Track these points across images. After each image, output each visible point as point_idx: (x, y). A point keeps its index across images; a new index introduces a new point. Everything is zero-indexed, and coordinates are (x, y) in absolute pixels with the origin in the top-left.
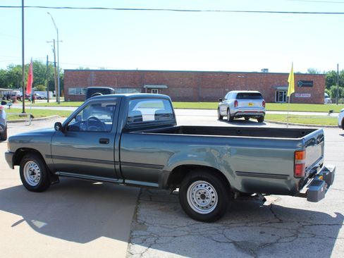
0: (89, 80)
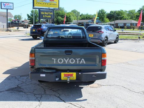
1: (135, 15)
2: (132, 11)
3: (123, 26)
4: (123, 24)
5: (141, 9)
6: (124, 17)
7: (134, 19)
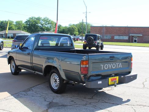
0: (102, 31)
1: (23, 26)
2: (20, 22)
3: (13, 36)
4: (12, 35)
5: (28, 20)
6: (12, 27)
7: (21, 29)
